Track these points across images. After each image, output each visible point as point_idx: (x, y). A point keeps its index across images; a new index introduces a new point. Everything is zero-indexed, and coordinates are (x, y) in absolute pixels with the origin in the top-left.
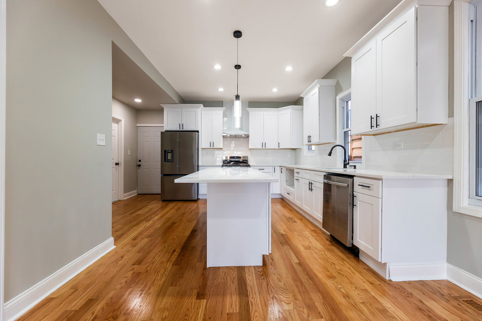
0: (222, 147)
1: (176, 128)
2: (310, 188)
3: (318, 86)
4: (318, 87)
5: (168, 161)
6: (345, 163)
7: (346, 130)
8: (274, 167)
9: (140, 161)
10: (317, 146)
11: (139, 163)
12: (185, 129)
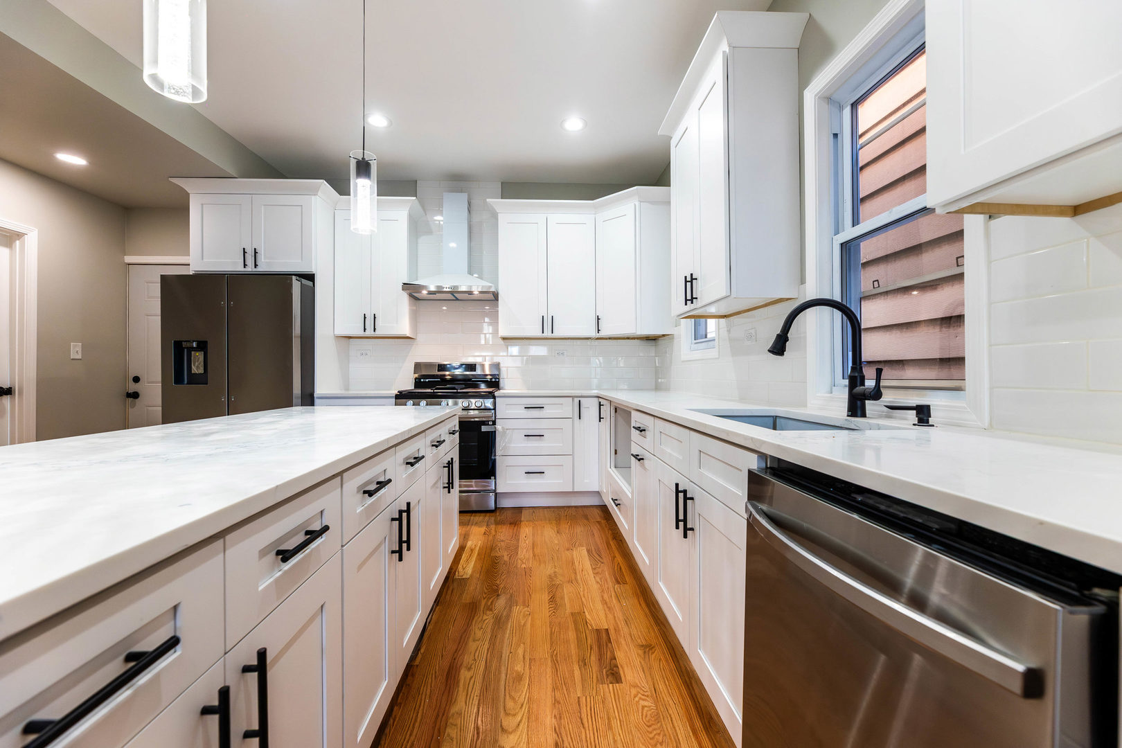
0: (407, 333)
1: (230, 263)
2: (681, 517)
3: (724, 47)
4: (724, 52)
5: (195, 380)
6: (859, 389)
7: (849, 233)
8: (577, 400)
9: (136, 380)
10: (723, 321)
11: (133, 387)
12: (263, 267)
